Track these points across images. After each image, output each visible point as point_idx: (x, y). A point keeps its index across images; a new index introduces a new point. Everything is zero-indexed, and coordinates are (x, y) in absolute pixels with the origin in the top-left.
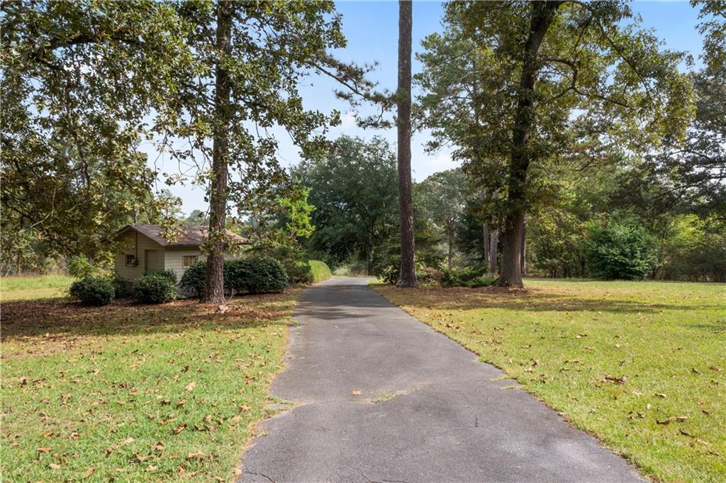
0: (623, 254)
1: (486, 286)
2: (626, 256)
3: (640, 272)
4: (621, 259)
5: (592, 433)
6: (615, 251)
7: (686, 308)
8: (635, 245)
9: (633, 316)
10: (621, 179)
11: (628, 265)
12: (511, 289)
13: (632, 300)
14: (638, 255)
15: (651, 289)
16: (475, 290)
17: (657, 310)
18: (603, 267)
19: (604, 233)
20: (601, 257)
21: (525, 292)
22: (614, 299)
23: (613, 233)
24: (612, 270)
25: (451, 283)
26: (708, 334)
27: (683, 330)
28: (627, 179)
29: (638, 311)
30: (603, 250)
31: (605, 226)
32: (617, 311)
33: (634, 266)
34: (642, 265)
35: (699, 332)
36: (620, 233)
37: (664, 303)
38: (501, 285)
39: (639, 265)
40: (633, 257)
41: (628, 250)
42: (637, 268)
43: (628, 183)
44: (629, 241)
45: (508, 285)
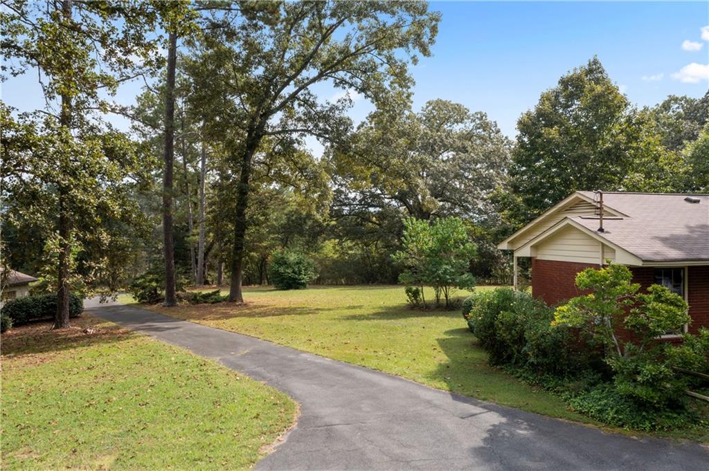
0: (294, 272)
1: (220, 302)
2: (296, 273)
3: (304, 283)
4: (292, 275)
5: (308, 352)
6: (289, 271)
7: (329, 310)
8: (301, 266)
9: (307, 316)
10: (289, 215)
11: (297, 279)
12: (237, 304)
13: (304, 306)
14: (303, 272)
15: (312, 296)
16: (215, 305)
17: (317, 312)
18: (281, 282)
19: (283, 258)
20: (280, 275)
21: (246, 304)
22: (295, 306)
23: (288, 258)
24: (287, 282)
25: (198, 302)
26: (337, 322)
27: (328, 321)
28: (293, 215)
29: (308, 313)
30: (282, 270)
31: (282, 253)
32: (300, 314)
33: (300, 280)
34: (305, 279)
35: (334, 321)
36: (292, 259)
37: (319, 307)
38: (230, 301)
39: (303, 279)
40: (300, 274)
41: (296, 269)
42: (302, 281)
43: (294, 218)
44: (297, 263)
45: (235, 301)
